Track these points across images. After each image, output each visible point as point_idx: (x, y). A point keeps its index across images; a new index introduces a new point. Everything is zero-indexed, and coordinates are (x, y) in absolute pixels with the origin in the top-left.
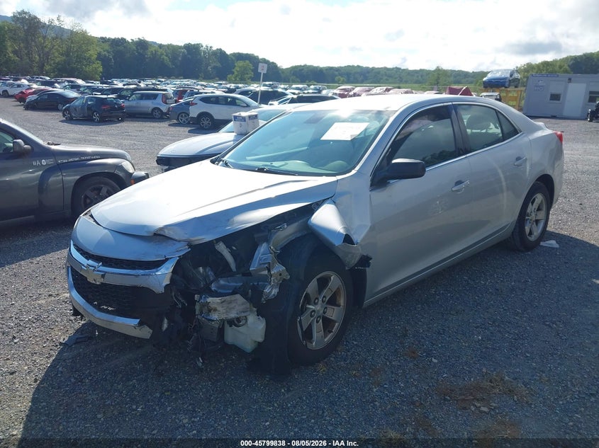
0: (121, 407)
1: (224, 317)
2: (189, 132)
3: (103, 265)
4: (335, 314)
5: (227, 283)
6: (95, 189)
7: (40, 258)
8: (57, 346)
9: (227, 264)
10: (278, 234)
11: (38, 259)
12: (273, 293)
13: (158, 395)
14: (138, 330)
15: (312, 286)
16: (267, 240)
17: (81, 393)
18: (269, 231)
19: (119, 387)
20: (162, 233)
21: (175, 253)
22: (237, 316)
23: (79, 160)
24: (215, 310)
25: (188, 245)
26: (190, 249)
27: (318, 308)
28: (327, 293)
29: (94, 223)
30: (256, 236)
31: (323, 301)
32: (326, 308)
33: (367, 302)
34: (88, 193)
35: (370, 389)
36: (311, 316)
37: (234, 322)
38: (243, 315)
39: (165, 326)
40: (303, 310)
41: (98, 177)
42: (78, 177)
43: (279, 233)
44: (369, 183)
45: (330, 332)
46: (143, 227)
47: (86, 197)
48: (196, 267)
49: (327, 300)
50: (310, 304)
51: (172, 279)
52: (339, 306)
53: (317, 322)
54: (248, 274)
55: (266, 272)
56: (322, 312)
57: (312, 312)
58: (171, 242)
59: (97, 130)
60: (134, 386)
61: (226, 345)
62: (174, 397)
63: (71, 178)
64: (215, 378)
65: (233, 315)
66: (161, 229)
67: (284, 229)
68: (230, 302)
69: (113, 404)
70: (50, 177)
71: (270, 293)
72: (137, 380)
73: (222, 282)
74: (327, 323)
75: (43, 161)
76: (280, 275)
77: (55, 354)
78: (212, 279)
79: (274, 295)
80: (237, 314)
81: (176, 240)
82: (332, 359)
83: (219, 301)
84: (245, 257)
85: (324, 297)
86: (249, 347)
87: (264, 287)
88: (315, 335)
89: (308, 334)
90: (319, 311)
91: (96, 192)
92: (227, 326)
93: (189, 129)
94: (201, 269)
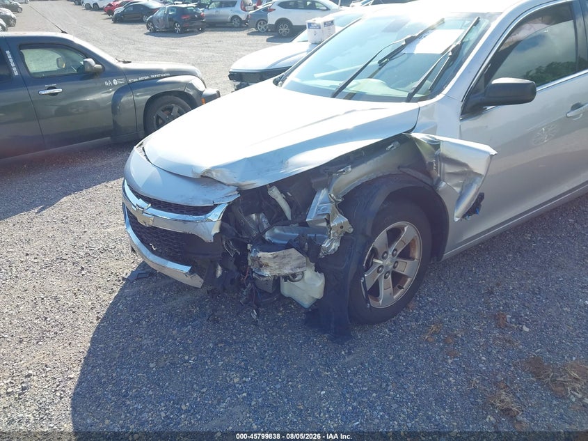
0: (174, 357)
1: (277, 273)
2: (268, 40)
3: (152, 206)
4: (408, 268)
5: (283, 233)
6: (165, 109)
7: (115, 181)
8: (120, 281)
9: (282, 211)
10: (340, 178)
11: (112, 182)
12: (333, 247)
13: (211, 345)
14: (189, 277)
15: (380, 240)
16: (327, 186)
17: (137, 336)
18: (330, 174)
19: (174, 332)
20: (209, 175)
21: (222, 199)
22: (291, 272)
23: (148, 79)
24: (267, 266)
25: (237, 190)
26: (239, 195)
27: (388, 262)
28: (398, 245)
29: (145, 158)
30: (313, 181)
31: (393, 254)
32: (397, 262)
33: (447, 254)
34: (160, 114)
35: (445, 360)
36: (378, 272)
37: (291, 278)
38: (299, 270)
39: (219, 273)
40: (369, 265)
41: (169, 96)
42: (149, 97)
43: (342, 177)
44: (460, 110)
45: (401, 288)
46: (191, 167)
47: (158, 117)
48: (247, 213)
49: (398, 253)
50: (377, 259)
51: (222, 228)
52: (413, 259)
53: (386, 277)
54: (304, 224)
55: (325, 224)
56: (391, 267)
57: (379, 267)
58: (219, 186)
59: (178, 42)
60: (189, 333)
61: (282, 297)
62: (227, 350)
63: (142, 97)
64: (271, 330)
65: (287, 271)
66: (208, 171)
67: (348, 172)
68: (284, 257)
69: (166, 352)
70: (122, 97)
71: (329, 247)
72: (192, 327)
73: (277, 231)
74: (397, 279)
75: (115, 80)
76: (342, 227)
77: (117, 289)
78: (265, 226)
79: (334, 249)
80: (292, 269)
81: (225, 184)
82: (401, 318)
83: (270, 256)
84: (301, 205)
85: (395, 250)
86: (306, 303)
87: (323, 240)
88: (382, 292)
89: (375, 291)
90: (387, 266)
91: (168, 111)
92: (282, 280)
93: (268, 37)
94: (254, 216)
